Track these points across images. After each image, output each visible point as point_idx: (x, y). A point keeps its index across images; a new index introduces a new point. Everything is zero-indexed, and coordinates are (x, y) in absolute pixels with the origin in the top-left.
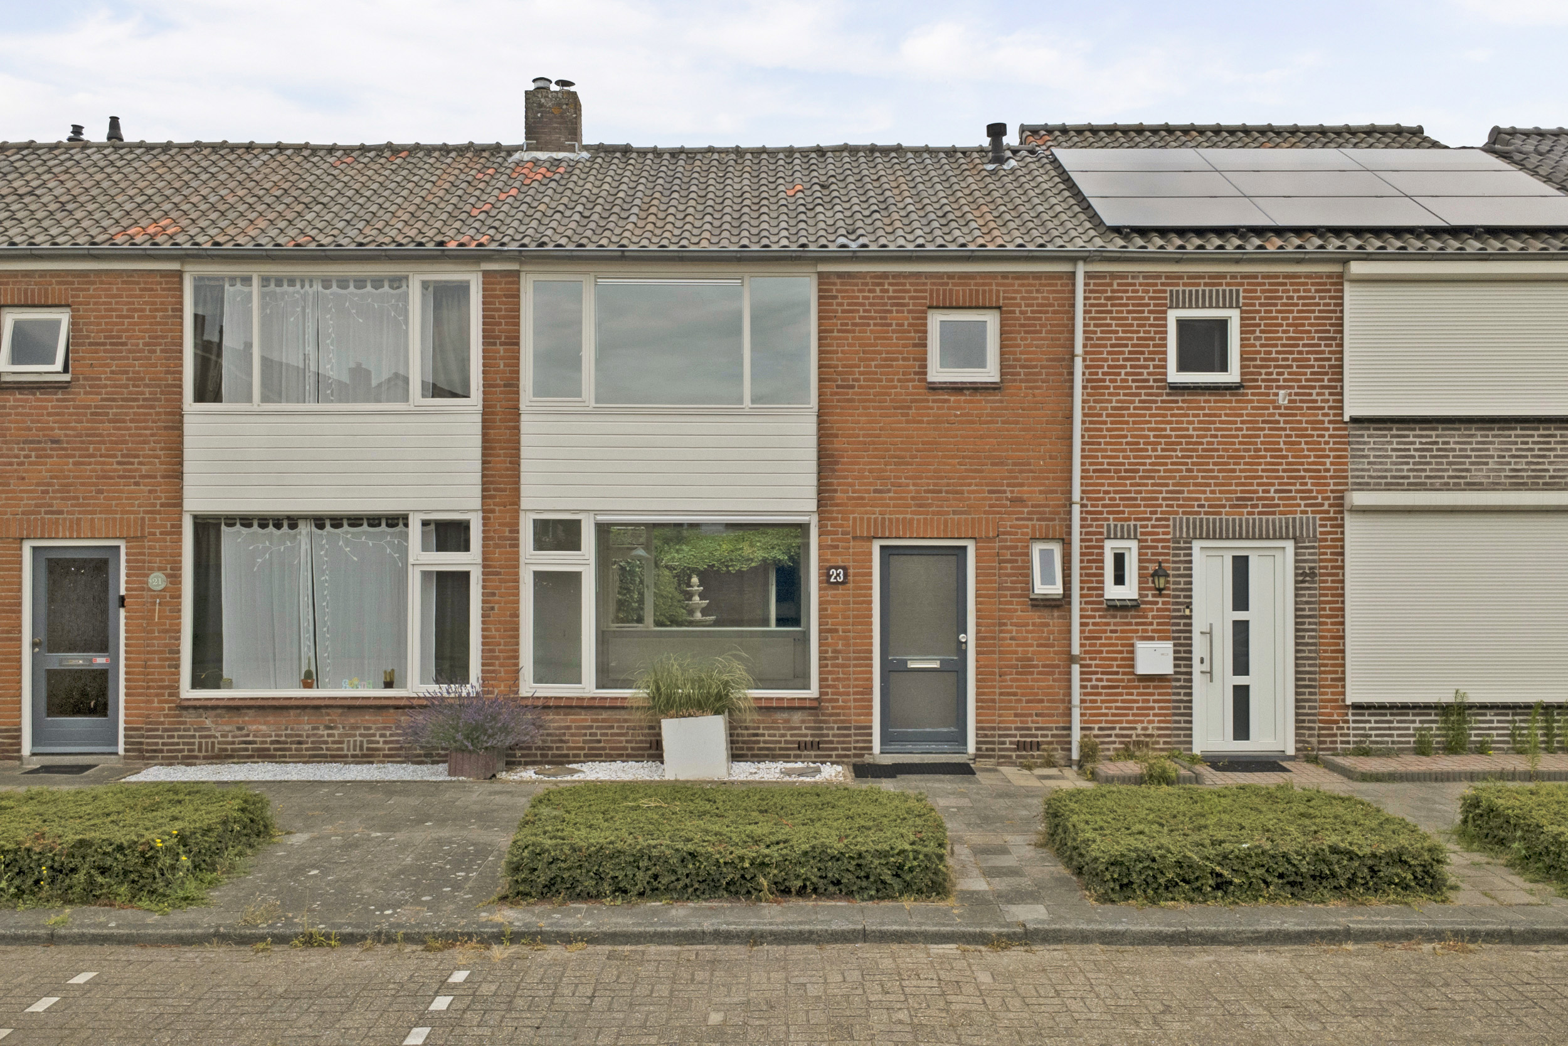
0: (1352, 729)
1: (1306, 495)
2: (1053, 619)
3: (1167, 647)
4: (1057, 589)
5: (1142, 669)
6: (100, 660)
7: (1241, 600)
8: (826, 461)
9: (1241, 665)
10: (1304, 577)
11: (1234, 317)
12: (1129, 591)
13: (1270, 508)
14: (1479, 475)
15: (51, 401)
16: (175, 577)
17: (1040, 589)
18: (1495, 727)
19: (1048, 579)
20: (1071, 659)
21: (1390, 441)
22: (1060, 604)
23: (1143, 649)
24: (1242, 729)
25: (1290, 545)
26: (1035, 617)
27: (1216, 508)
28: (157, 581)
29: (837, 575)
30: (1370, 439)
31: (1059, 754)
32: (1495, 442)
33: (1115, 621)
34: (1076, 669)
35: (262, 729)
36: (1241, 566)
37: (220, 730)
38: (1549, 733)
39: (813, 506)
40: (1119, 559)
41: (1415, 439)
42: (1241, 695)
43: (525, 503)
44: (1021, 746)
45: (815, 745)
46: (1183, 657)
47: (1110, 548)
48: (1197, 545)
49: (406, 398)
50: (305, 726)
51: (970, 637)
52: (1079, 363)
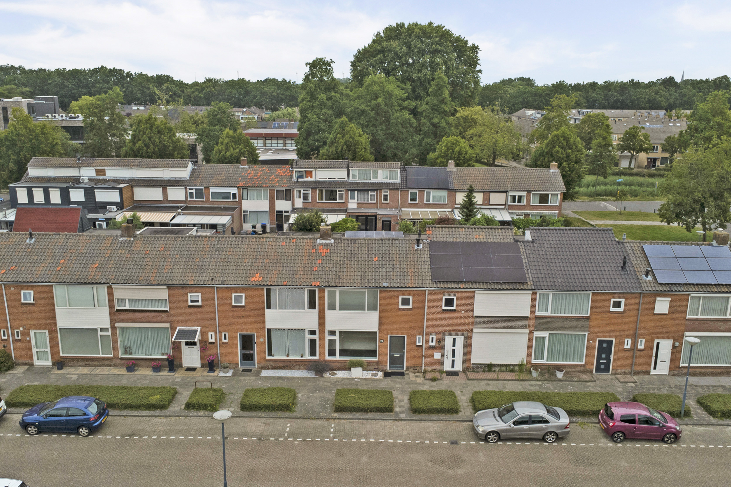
0: (472, 367)
1: (466, 329)
2: (420, 349)
3: (440, 354)
4: (421, 344)
5: (435, 358)
6: (252, 352)
7: (454, 345)
8: (380, 322)
9: (453, 356)
10: (465, 342)
11: (455, 298)
12: (433, 344)
13: (460, 331)
14: (497, 326)
15: (242, 309)
16: (265, 339)
17: (418, 344)
18: (497, 368)
19: (419, 342)
20: (423, 356)
21: (482, 320)
22: (421, 346)
23: (435, 354)
24: (453, 366)
25: (463, 337)
26: (417, 348)
27: (450, 331)
28: (262, 340)
29: (382, 341)
30: (478, 319)
31: (420, 371)
32: (500, 320)
33: (431, 349)
34: (424, 357)
35: (281, 364)
36: (454, 340)
37: (273, 364)
38: (506, 369)
39: (378, 329)
40: (432, 338)
41: (486, 320)
42: (453, 361)
43: (326, 327)
44: (414, 369)
45: (377, 369)
46: (443, 355)
47: (431, 337)
48: (446, 337)
49: (304, 309)
50: (288, 364)
51: (405, 351)
52: (426, 306)
